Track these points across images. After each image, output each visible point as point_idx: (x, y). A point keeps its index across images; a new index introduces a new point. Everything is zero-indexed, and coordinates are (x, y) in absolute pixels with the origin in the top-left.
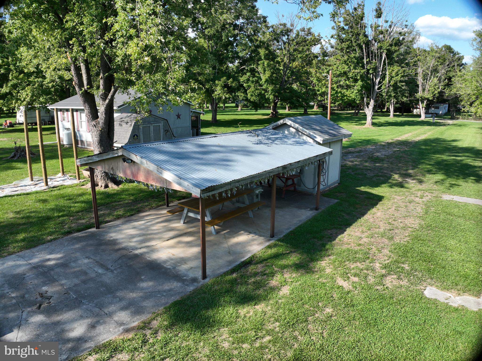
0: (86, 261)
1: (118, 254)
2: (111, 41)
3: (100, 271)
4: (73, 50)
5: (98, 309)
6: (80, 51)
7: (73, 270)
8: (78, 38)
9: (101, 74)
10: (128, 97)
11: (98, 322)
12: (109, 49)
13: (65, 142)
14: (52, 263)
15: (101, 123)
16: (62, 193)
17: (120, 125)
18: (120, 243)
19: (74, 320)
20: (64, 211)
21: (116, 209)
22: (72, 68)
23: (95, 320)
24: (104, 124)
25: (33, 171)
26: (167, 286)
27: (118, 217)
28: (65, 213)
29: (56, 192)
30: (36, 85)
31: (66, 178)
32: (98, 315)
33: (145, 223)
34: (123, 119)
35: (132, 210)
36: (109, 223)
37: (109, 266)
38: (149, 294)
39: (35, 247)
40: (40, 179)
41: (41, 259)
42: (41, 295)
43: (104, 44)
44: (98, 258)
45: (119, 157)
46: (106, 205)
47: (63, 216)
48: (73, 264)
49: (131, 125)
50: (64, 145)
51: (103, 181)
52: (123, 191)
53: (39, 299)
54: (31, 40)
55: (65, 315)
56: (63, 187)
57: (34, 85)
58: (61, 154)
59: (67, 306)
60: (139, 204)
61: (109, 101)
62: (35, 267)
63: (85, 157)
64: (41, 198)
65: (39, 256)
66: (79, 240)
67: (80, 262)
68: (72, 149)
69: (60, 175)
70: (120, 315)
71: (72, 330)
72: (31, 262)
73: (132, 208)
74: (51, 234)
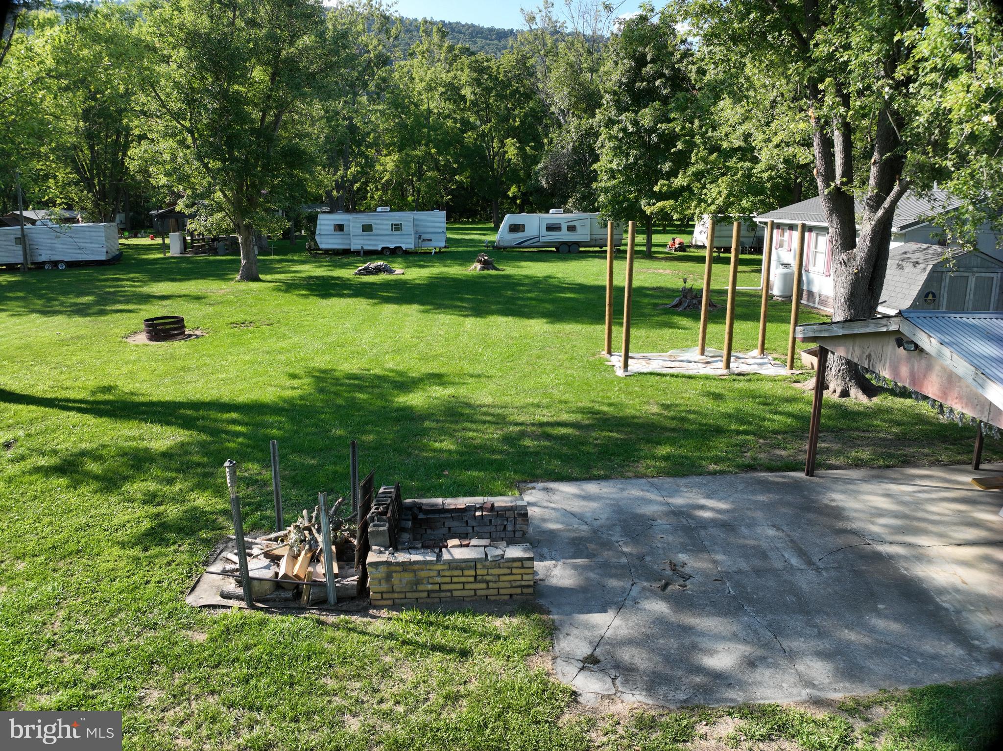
0: (771, 532)
1: (840, 541)
2: (909, 80)
3: (794, 561)
4: (823, 102)
5: (770, 634)
6: (838, 105)
7: (741, 541)
8: (835, 79)
9: (875, 154)
10: (929, 206)
11: (763, 659)
12: (900, 99)
13: (776, 291)
14: (707, 514)
15: (858, 258)
16: (752, 388)
17: (900, 267)
18: (847, 519)
19: (720, 638)
20: (750, 423)
21: (855, 446)
22: (816, 141)
23: (759, 652)
24: (865, 260)
25: (707, 337)
26: (929, 646)
27: (857, 464)
28: (752, 428)
29: (741, 385)
30: (739, 175)
31: (766, 360)
32: (766, 646)
33: (914, 492)
34: (907, 256)
35: (892, 456)
36: (835, 471)
37: (815, 559)
38: (886, 646)
39: (684, 475)
40: (717, 354)
41: (690, 501)
42: (674, 567)
43: (891, 88)
44: (796, 535)
45: (888, 333)
46: (837, 431)
47: (745, 432)
48: (744, 530)
49: (925, 269)
50: (772, 296)
51: (839, 382)
52: (879, 411)
53: (669, 572)
54: (743, 85)
55: (705, 619)
56: (756, 377)
57: (735, 174)
58: (765, 312)
59: (713, 604)
60: (910, 446)
61: (884, 213)
62: (677, 513)
63: (815, 324)
64: (713, 390)
65: (686, 495)
66: (767, 486)
67: (759, 530)
68: (787, 307)
69: (756, 352)
70: (812, 664)
71: (711, 652)
72: (670, 500)
73: (892, 451)
74: (717, 460)
